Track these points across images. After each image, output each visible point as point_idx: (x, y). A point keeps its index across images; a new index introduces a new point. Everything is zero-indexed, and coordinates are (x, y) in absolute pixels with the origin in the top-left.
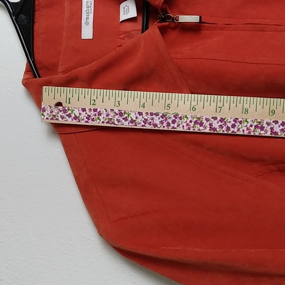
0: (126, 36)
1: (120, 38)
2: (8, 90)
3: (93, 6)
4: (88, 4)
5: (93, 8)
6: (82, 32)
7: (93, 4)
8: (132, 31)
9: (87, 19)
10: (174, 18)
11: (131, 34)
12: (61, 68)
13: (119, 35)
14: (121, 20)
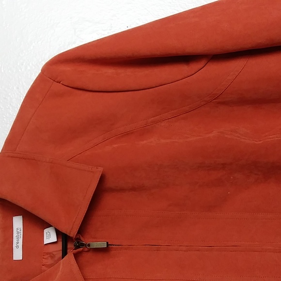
0: (49, 257)
1: (45, 259)
3: (22, 232)
4: (18, 231)
5: (22, 234)
6: (14, 254)
7: (22, 230)
8: (53, 252)
9: (18, 243)
10: (86, 245)
11: (53, 254)
13: (43, 255)
14: (45, 243)
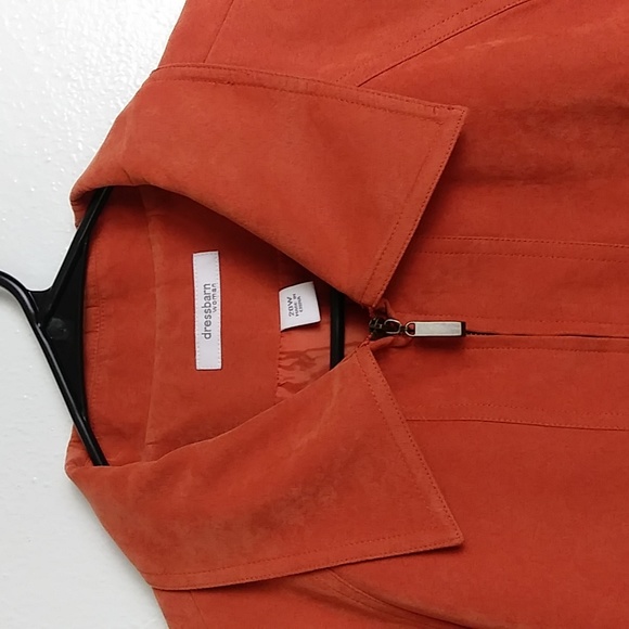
0: (298, 363)
2: (33, 482)
3: (219, 294)
4: (207, 291)
6: (197, 354)
7: (218, 290)
8: (308, 350)
9: (208, 324)
10: (404, 327)
12: (151, 434)
13: (280, 359)
14: (283, 328)
